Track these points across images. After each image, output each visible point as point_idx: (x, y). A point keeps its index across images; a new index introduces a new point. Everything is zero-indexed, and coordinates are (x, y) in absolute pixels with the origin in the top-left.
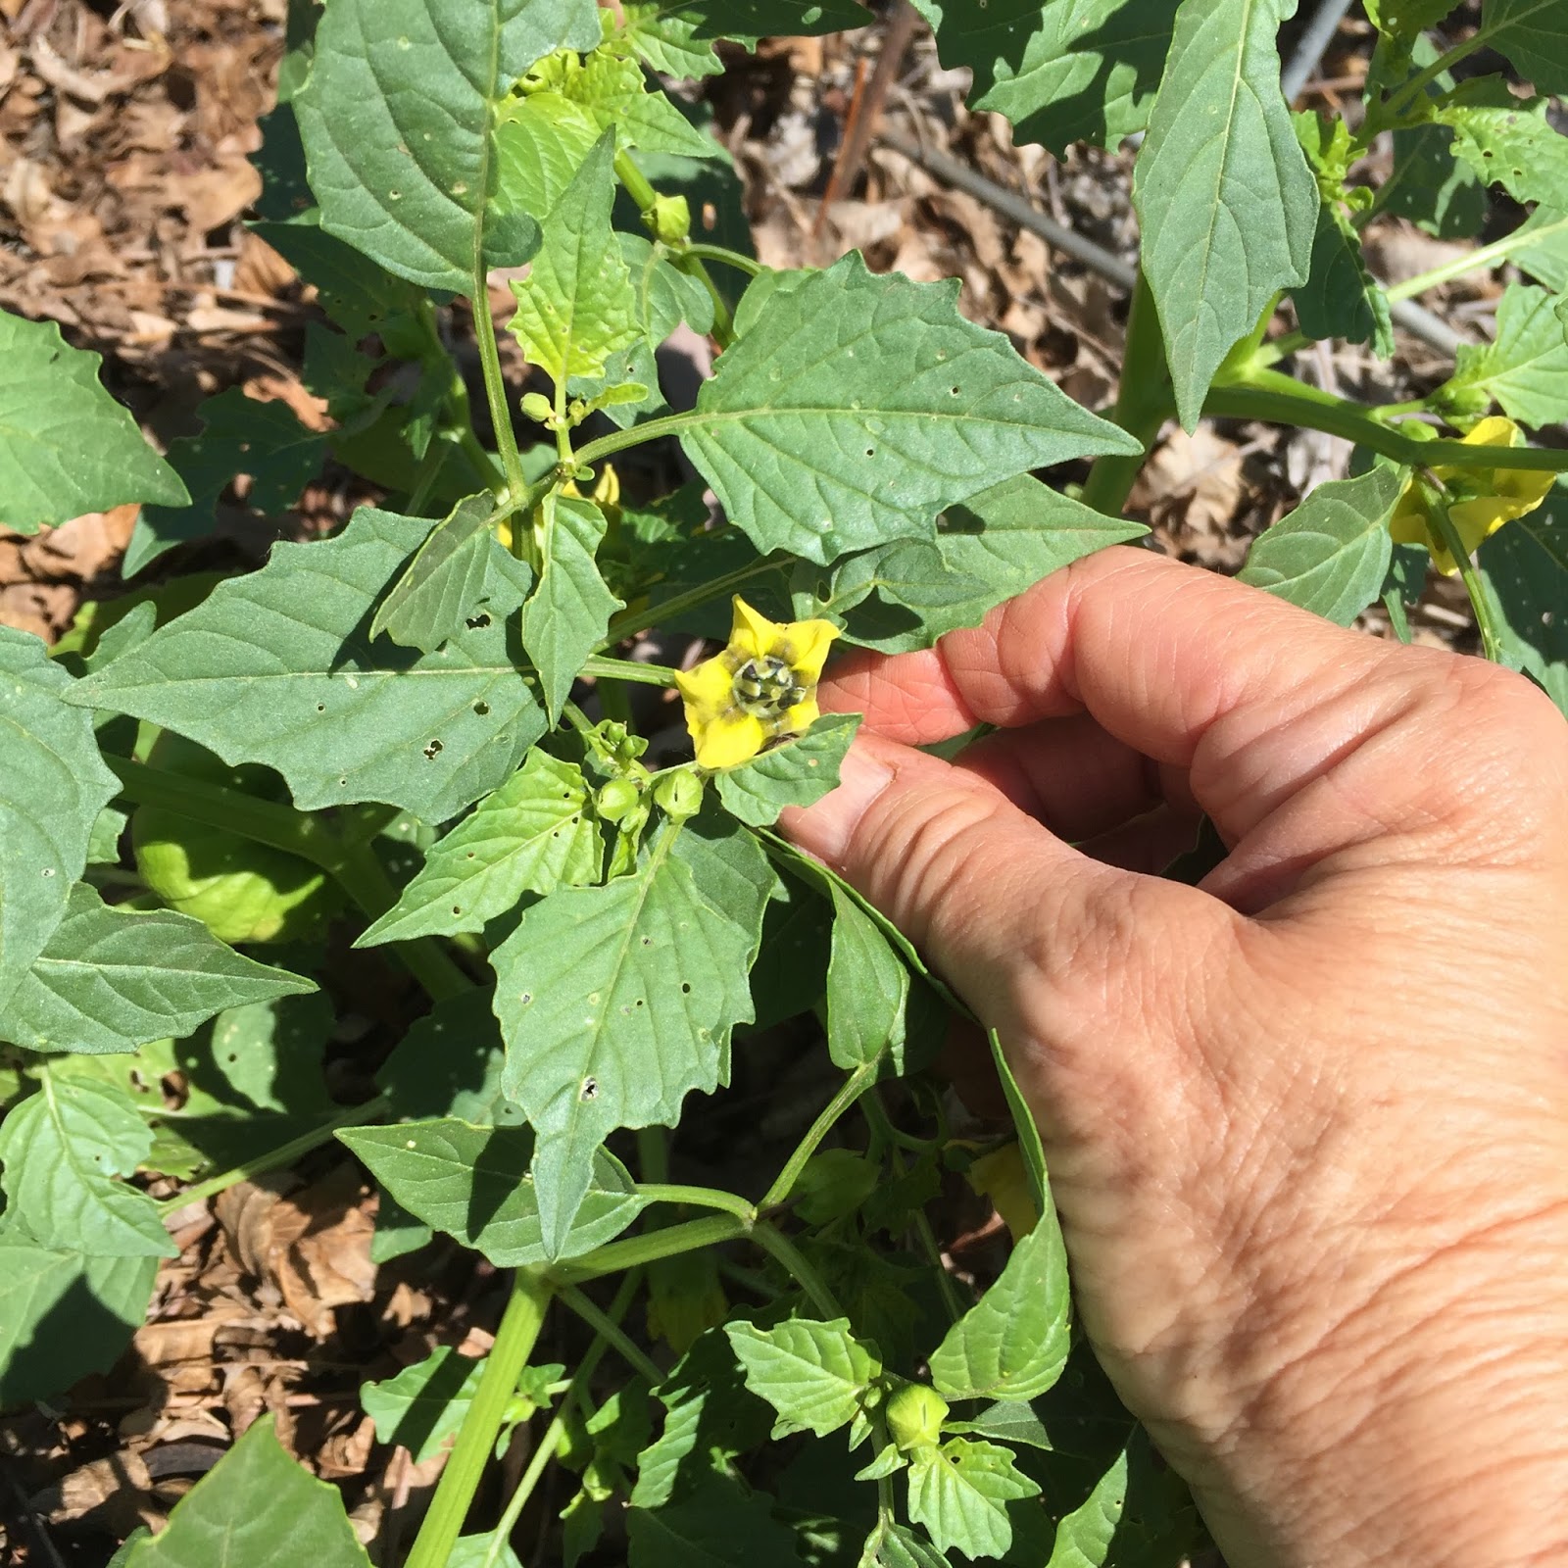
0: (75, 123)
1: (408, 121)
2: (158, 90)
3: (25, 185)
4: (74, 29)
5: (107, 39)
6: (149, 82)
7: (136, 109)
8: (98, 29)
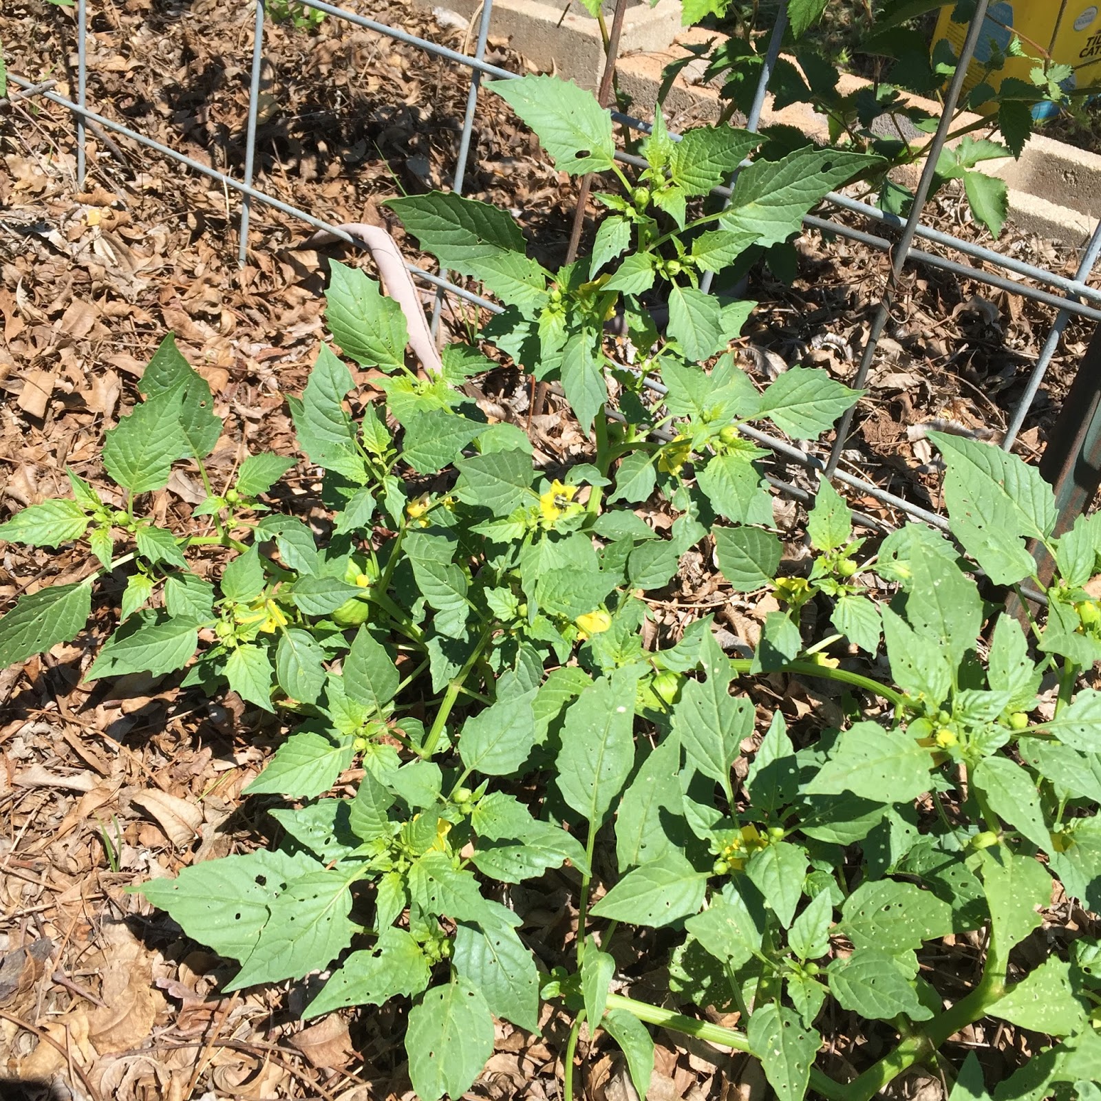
0: (251, 429)
1: (325, 413)
2: (280, 411)
3: (242, 452)
4: (246, 393)
5: (259, 395)
6: (276, 409)
7: (273, 419)
8: (255, 393)
